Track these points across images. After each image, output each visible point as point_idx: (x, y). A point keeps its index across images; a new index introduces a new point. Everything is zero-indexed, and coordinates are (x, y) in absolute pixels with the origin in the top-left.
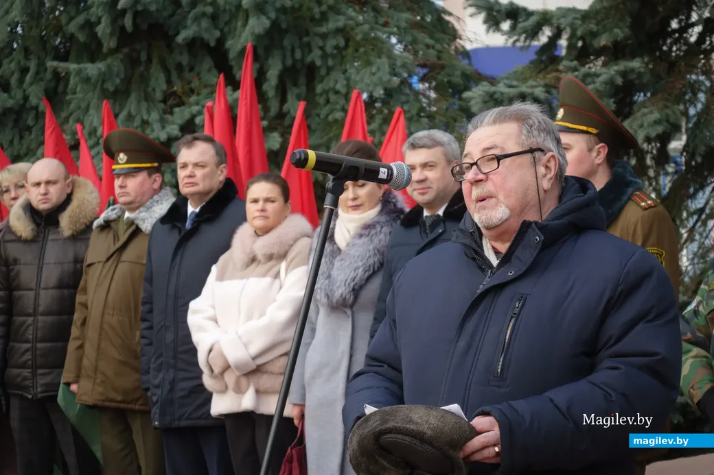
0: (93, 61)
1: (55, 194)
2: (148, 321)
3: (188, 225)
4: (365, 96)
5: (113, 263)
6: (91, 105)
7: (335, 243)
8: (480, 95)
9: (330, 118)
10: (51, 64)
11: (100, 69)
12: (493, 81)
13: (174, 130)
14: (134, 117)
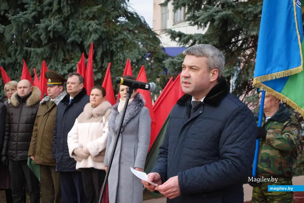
0: (39, 47)
1: (26, 91)
2: (56, 135)
3: (70, 103)
4: (130, 61)
5: (46, 116)
6: (38, 63)
7: (118, 111)
8: (168, 62)
9: (118, 69)
10: (25, 48)
11: (41, 50)
12: (173, 58)
13: (66, 71)
14: (53, 67)
